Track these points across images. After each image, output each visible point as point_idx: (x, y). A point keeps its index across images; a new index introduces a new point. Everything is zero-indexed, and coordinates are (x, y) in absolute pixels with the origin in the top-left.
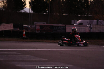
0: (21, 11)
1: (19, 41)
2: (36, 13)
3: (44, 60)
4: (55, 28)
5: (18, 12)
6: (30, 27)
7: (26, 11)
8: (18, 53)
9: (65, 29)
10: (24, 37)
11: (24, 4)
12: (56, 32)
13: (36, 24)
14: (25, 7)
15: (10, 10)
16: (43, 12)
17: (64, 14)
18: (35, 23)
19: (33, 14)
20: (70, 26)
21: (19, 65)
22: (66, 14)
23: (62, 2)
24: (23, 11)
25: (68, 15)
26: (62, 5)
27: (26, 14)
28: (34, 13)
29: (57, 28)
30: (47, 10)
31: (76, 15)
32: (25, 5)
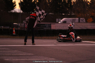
0: (11, 11)
1: (9, 38)
2: (25, 13)
3: (30, 54)
4: (41, 26)
5: (9, 12)
6: (19, 25)
7: (16, 11)
8: (8, 49)
9: (51, 27)
10: (13, 34)
11: (14, 5)
12: (42, 29)
13: (25, 23)
14: (15, 7)
15: (2, 10)
16: (31, 11)
17: (50, 14)
18: (24, 21)
19: (22, 13)
20: (55, 24)
21: (7, 60)
22: (52, 14)
23: (48, 3)
24: (13, 11)
25: (53, 14)
26: (48, 5)
27: (16, 13)
28: (24, 13)
29: (43, 26)
30: (35, 10)
31: (61, 14)
32: (16, 5)
